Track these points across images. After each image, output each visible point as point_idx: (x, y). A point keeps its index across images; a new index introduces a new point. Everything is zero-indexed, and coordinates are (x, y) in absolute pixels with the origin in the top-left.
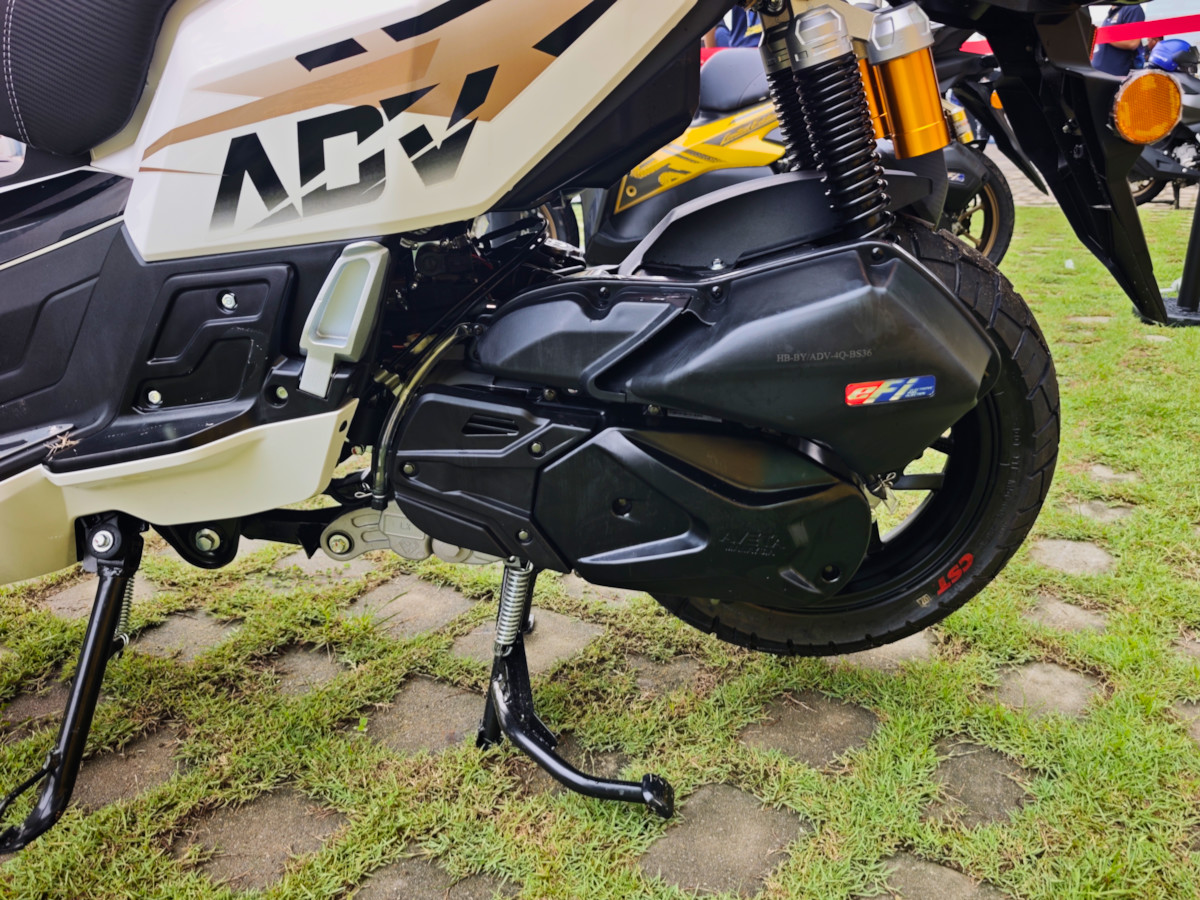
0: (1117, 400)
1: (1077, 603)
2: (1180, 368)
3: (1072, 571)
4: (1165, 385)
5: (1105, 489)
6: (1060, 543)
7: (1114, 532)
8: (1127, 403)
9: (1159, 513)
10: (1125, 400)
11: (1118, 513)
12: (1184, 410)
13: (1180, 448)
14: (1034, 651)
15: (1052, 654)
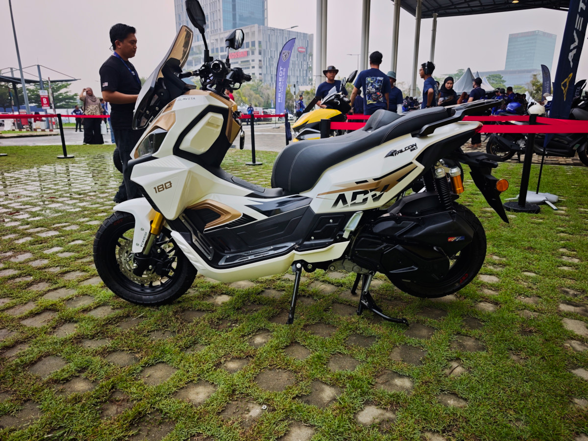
0: (499, 236)
1: (491, 289)
2: (519, 226)
3: (489, 282)
4: (514, 232)
5: (497, 262)
6: (485, 276)
7: (500, 273)
8: (503, 238)
9: (512, 268)
10: (502, 236)
11: (501, 268)
12: (520, 240)
13: (518, 251)
14: (481, 299)
15: (486, 299)
